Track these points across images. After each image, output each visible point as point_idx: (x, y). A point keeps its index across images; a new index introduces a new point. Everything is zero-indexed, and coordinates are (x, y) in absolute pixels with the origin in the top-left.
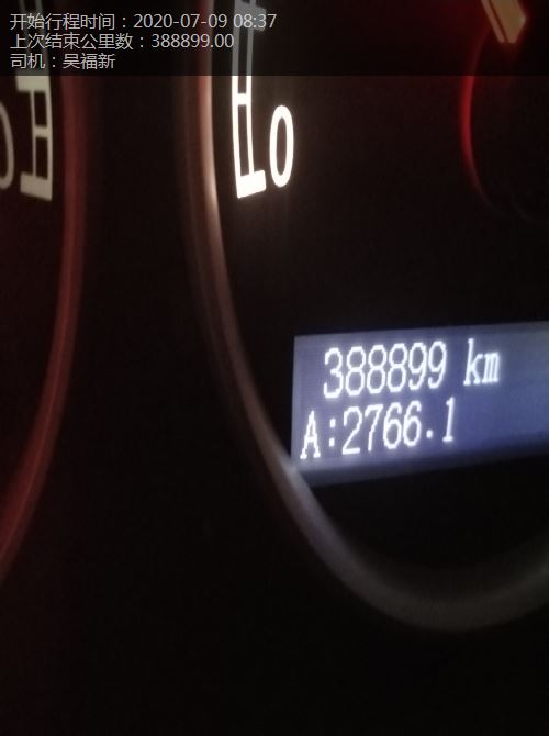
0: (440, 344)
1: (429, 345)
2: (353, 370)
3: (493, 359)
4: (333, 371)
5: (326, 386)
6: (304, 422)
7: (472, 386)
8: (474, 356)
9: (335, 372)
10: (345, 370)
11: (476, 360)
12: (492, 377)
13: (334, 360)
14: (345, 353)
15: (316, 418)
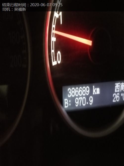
0: (88, 87)
1: (86, 87)
2: (73, 92)
3: (98, 89)
5: (68, 95)
7: (95, 94)
8: (94, 89)
10: (71, 92)
12: (98, 92)
13: (69, 90)
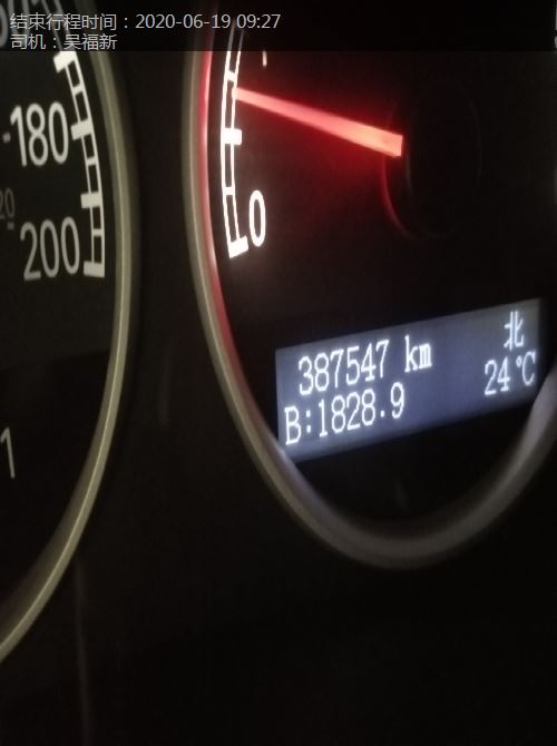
0: (385, 343)
2: (320, 371)
3: (425, 349)
4: (306, 375)
5: (301, 386)
7: (412, 372)
8: (410, 350)
9: (307, 375)
10: (314, 372)
11: (413, 352)
12: (426, 362)
13: (305, 366)
14: (313, 359)
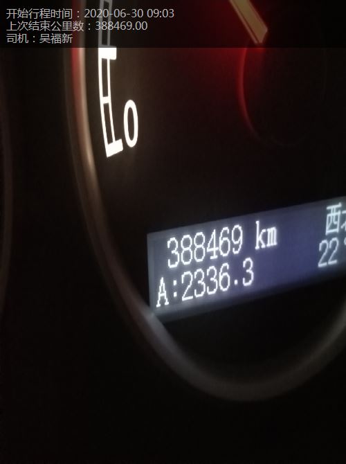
0: (238, 227)
2: (185, 249)
3: (272, 231)
5: (169, 261)
6: (157, 284)
7: (261, 249)
8: (260, 232)
9: (174, 252)
10: (180, 250)
11: (262, 233)
12: (272, 242)
13: (173, 245)
14: (179, 240)
15: (165, 281)
